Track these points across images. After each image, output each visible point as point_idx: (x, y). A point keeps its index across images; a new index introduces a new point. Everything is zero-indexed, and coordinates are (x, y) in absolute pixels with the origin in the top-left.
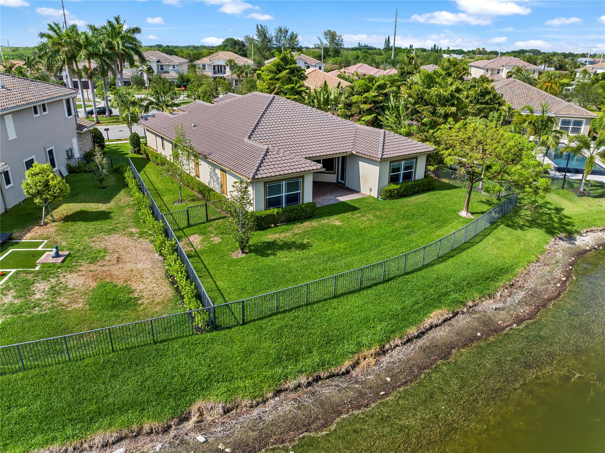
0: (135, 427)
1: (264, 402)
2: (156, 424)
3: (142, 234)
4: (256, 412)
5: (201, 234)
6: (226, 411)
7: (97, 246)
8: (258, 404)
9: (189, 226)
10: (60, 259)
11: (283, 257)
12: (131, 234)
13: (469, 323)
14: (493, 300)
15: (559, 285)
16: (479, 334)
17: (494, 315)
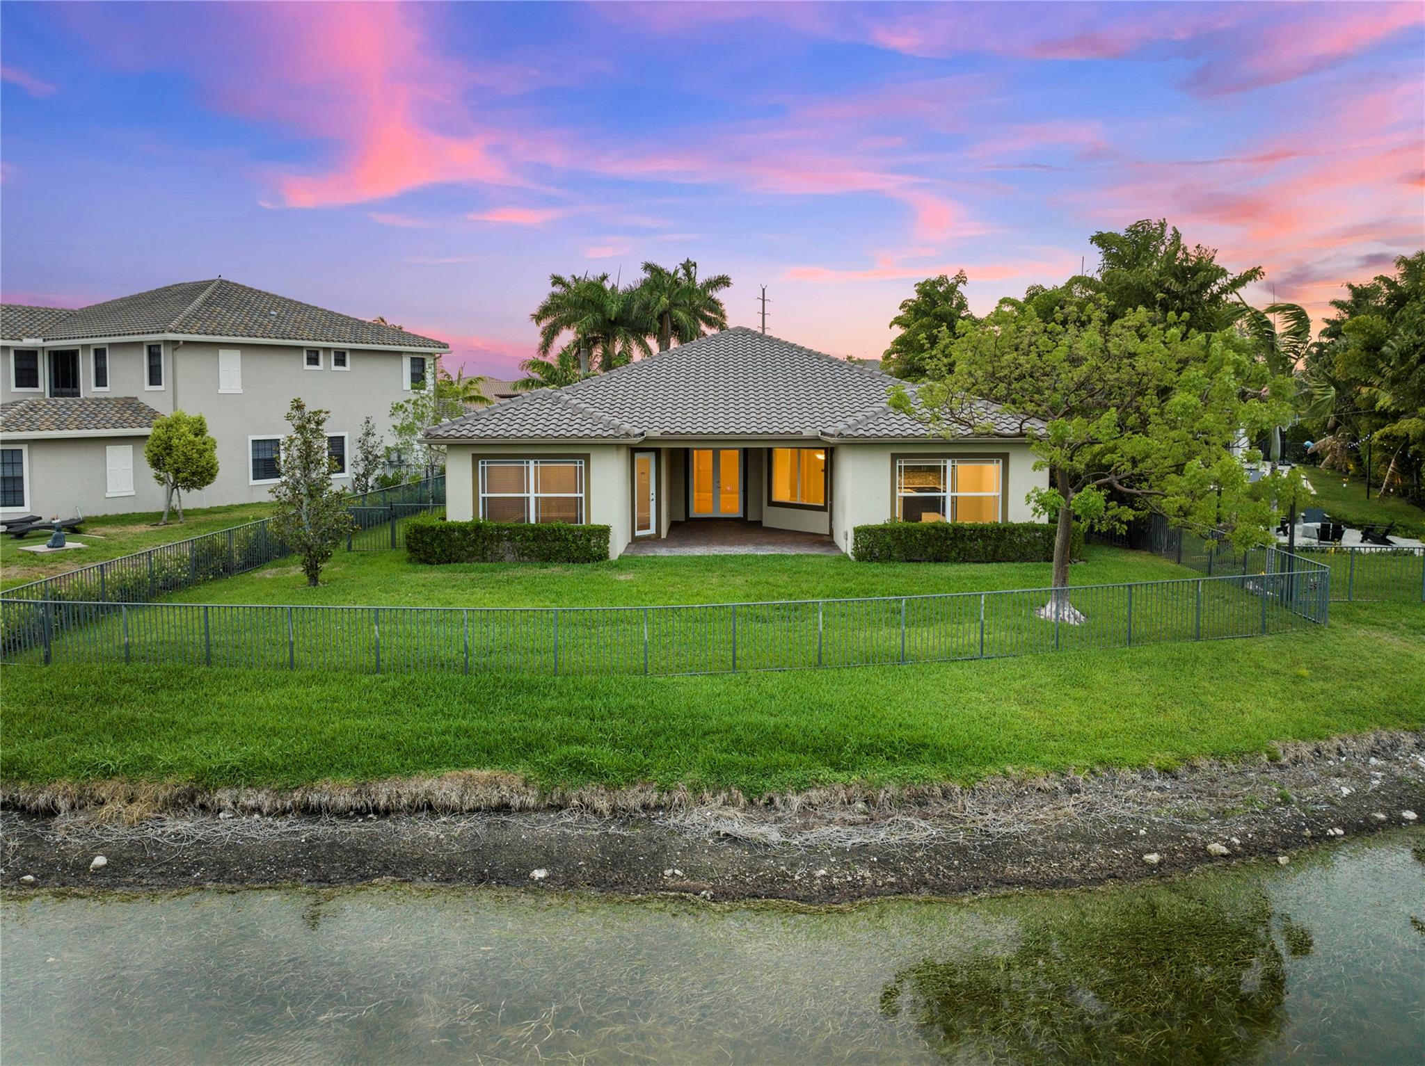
13: (564, 838)
14: (754, 813)
15: (1154, 858)
16: (539, 874)
17: (690, 849)
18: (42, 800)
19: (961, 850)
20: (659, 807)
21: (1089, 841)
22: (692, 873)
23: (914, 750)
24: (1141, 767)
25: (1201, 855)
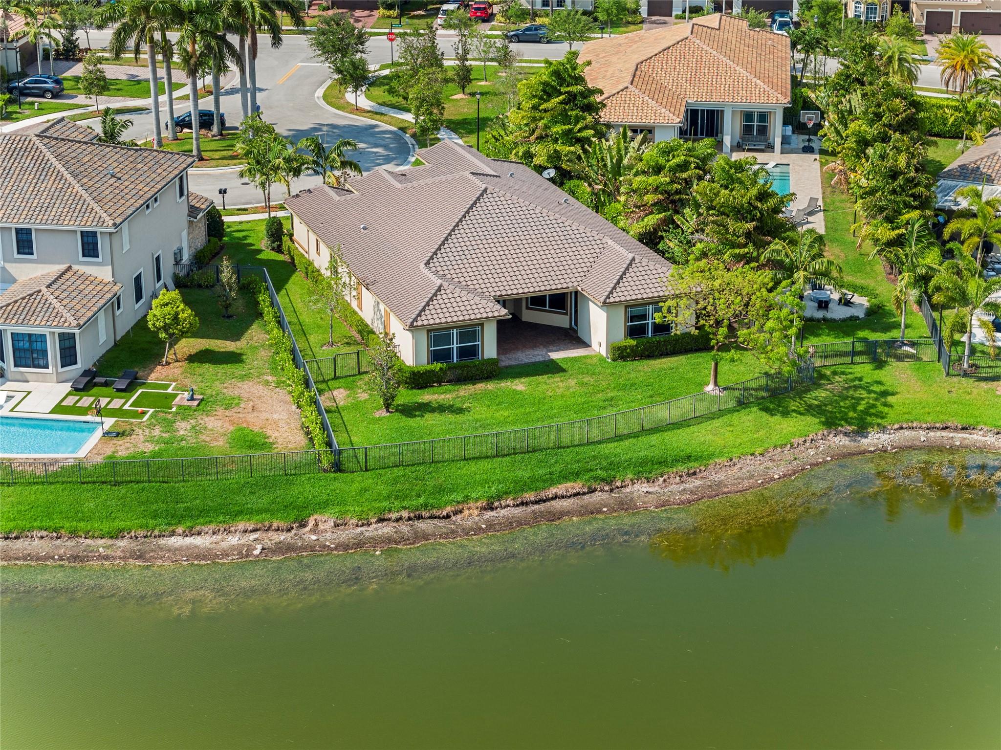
0: (267, 523)
1: (369, 525)
2: (283, 524)
3: (279, 384)
4: (359, 529)
5: (348, 388)
6: (336, 525)
7: (229, 393)
8: (363, 525)
9: (336, 378)
10: (196, 403)
11: (431, 419)
12: (267, 383)
13: (602, 500)
14: (651, 484)
15: (759, 482)
16: (605, 509)
17: (639, 497)
18: (444, 513)
19: (710, 486)
20: (622, 487)
21: (743, 479)
22: (644, 503)
23: (689, 458)
24: (752, 454)
25: (773, 479)
